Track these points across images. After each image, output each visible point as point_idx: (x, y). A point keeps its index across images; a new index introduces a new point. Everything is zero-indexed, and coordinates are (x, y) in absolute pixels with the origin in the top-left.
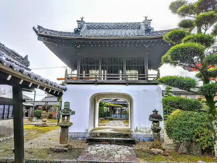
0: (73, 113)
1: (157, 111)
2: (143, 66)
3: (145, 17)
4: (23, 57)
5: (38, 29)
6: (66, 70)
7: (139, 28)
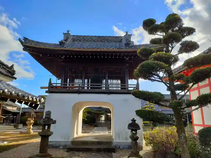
0: (54, 122)
1: (135, 120)
2: (124, 76)
3: (126, 32)
4: (10, 66)
5: (23, 41)
6: (50, 79)
7: (121, 41)
